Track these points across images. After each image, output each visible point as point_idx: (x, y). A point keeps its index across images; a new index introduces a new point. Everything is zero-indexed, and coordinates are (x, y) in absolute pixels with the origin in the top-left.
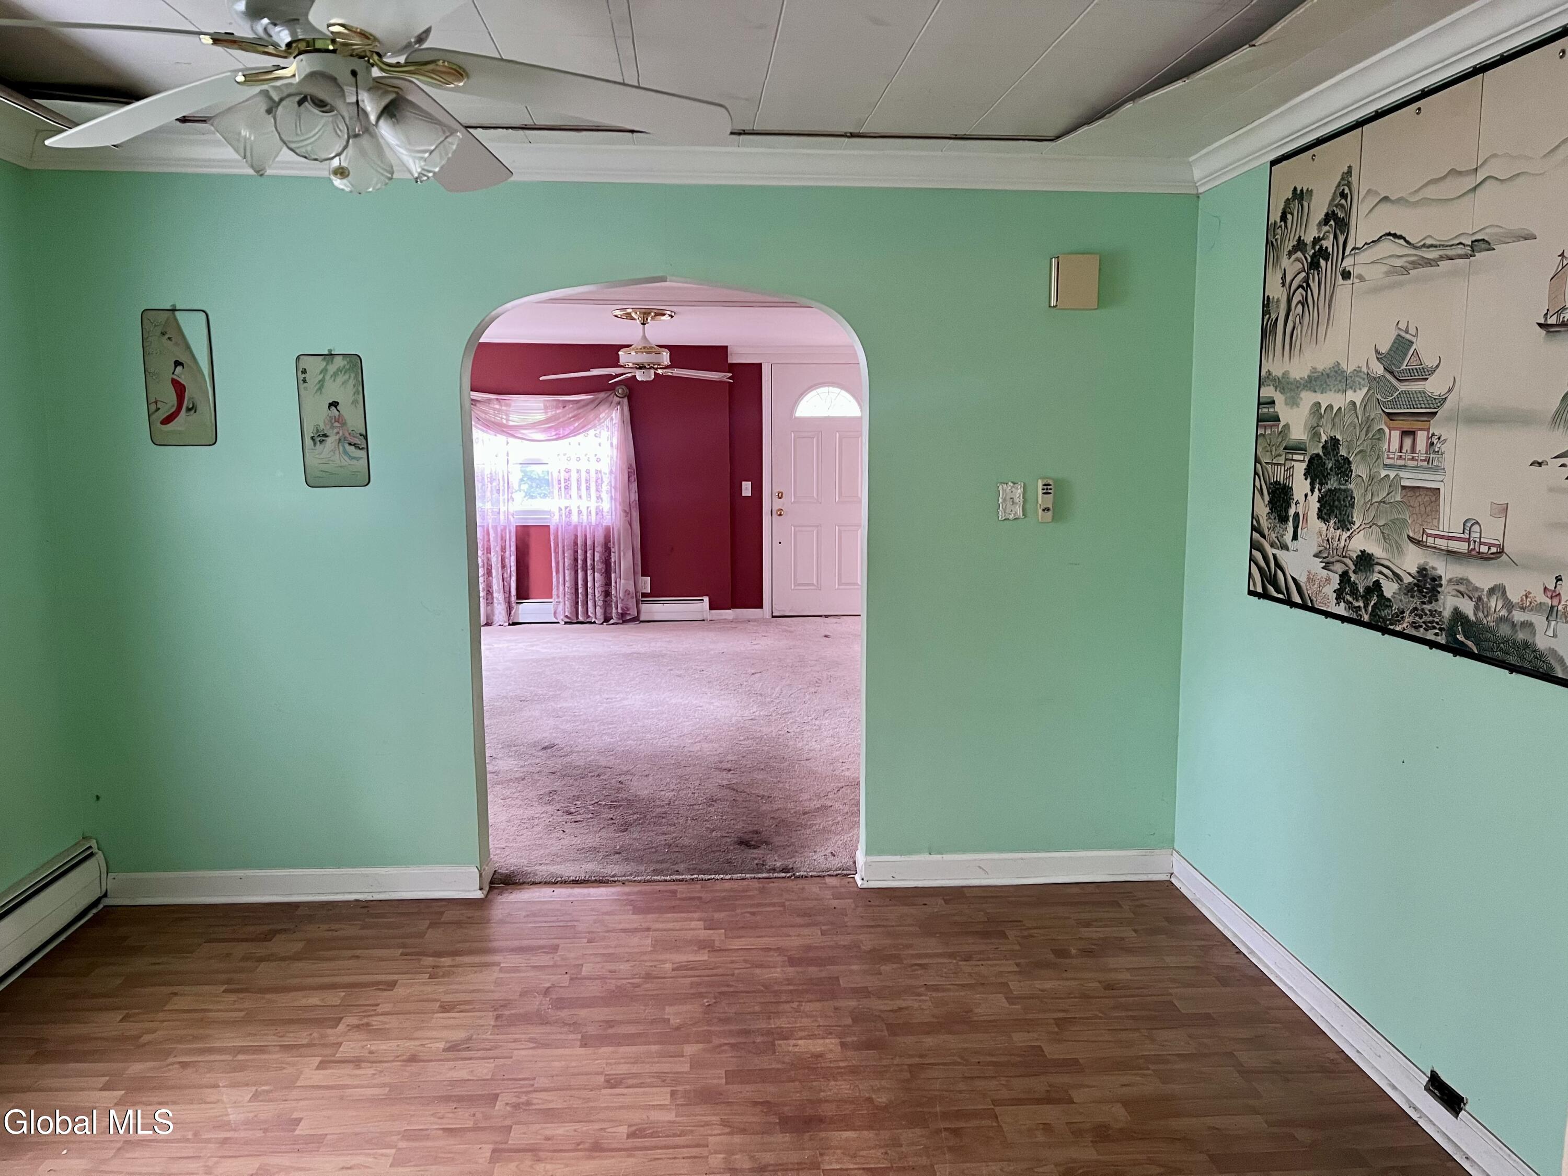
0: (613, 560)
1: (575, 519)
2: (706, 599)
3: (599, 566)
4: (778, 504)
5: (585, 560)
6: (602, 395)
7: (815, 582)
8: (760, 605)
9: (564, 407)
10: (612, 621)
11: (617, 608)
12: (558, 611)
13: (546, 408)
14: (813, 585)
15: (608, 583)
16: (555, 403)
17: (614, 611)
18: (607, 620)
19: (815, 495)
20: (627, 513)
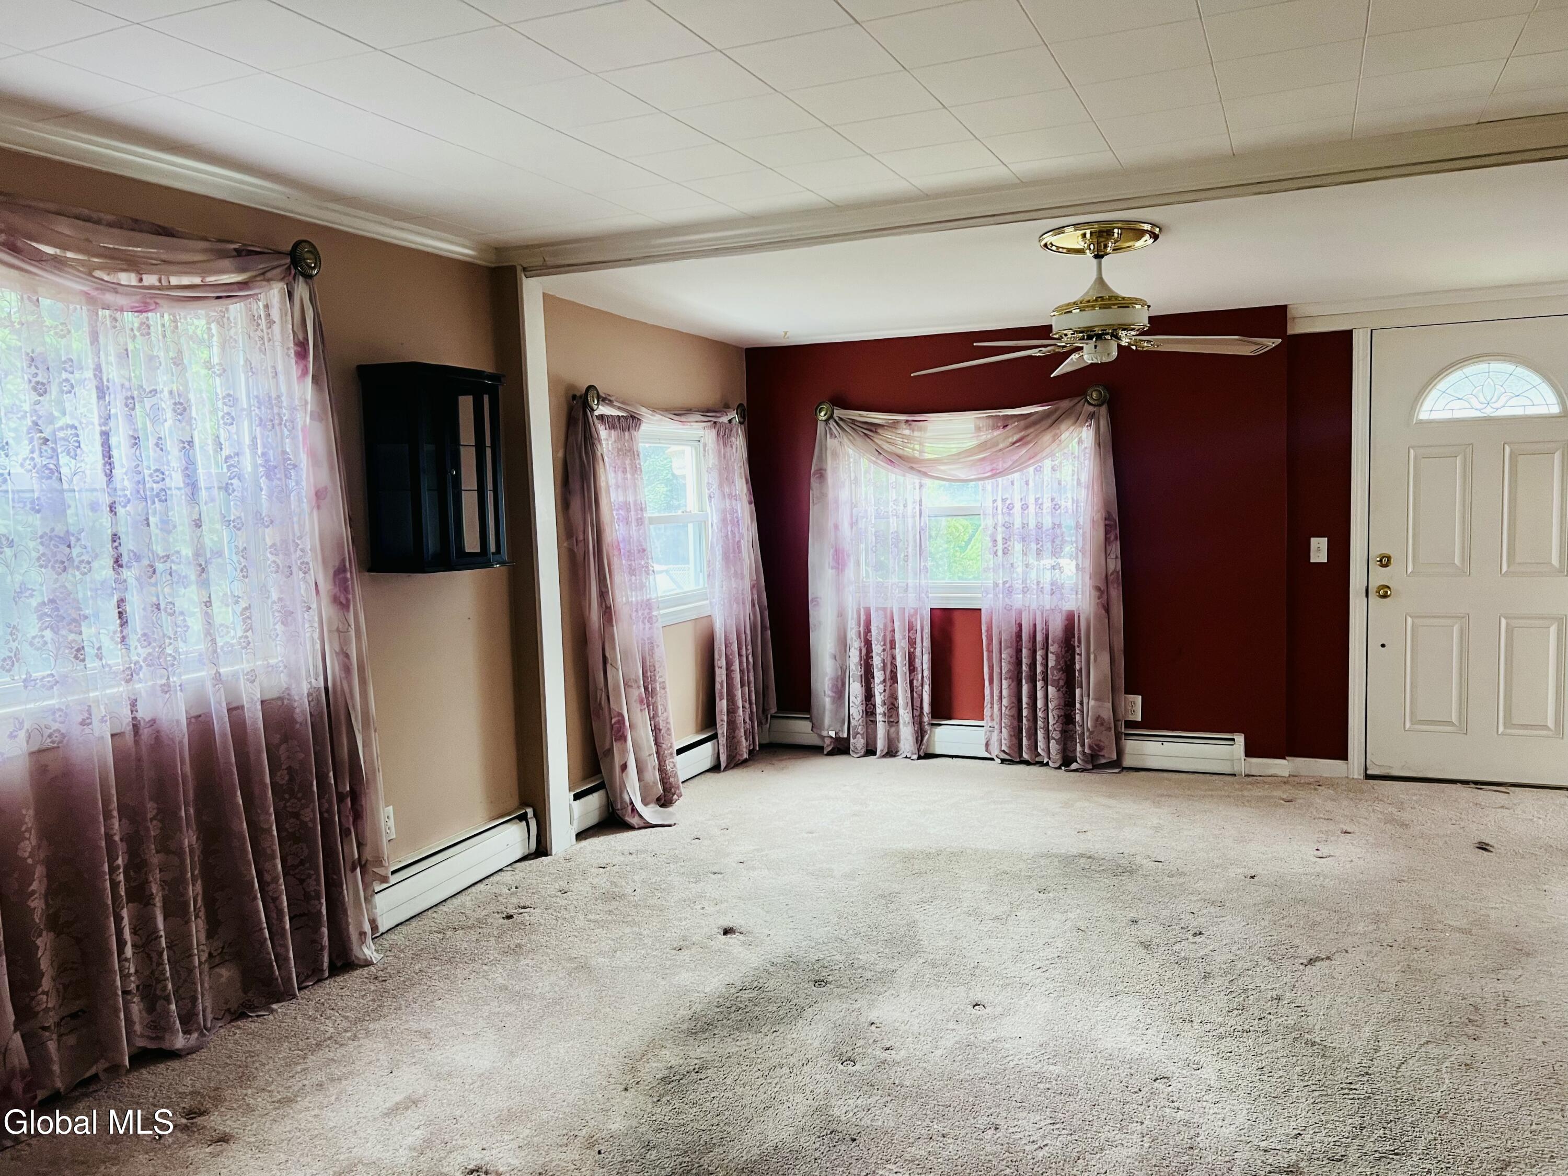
0: (1077, 667)
1: (1018, 600)
2: (1240, 739)
3: (1053, 675)
4: (1380, 576)
5: (1033, 666)
6: (1065, 404)
7: (1454, 719)
8: (1340, 752)
9: (1005, 427)
10: (1074, 766)
11: (1083, 745)
12: (991, 742)
13: (978, 429)
14: (1450, 723)
15: (1068, 703)
16: (991, 421)
17: (1079, 748)
18: (1067, 761)
19: (1457, 561)
20: (1102, 592)
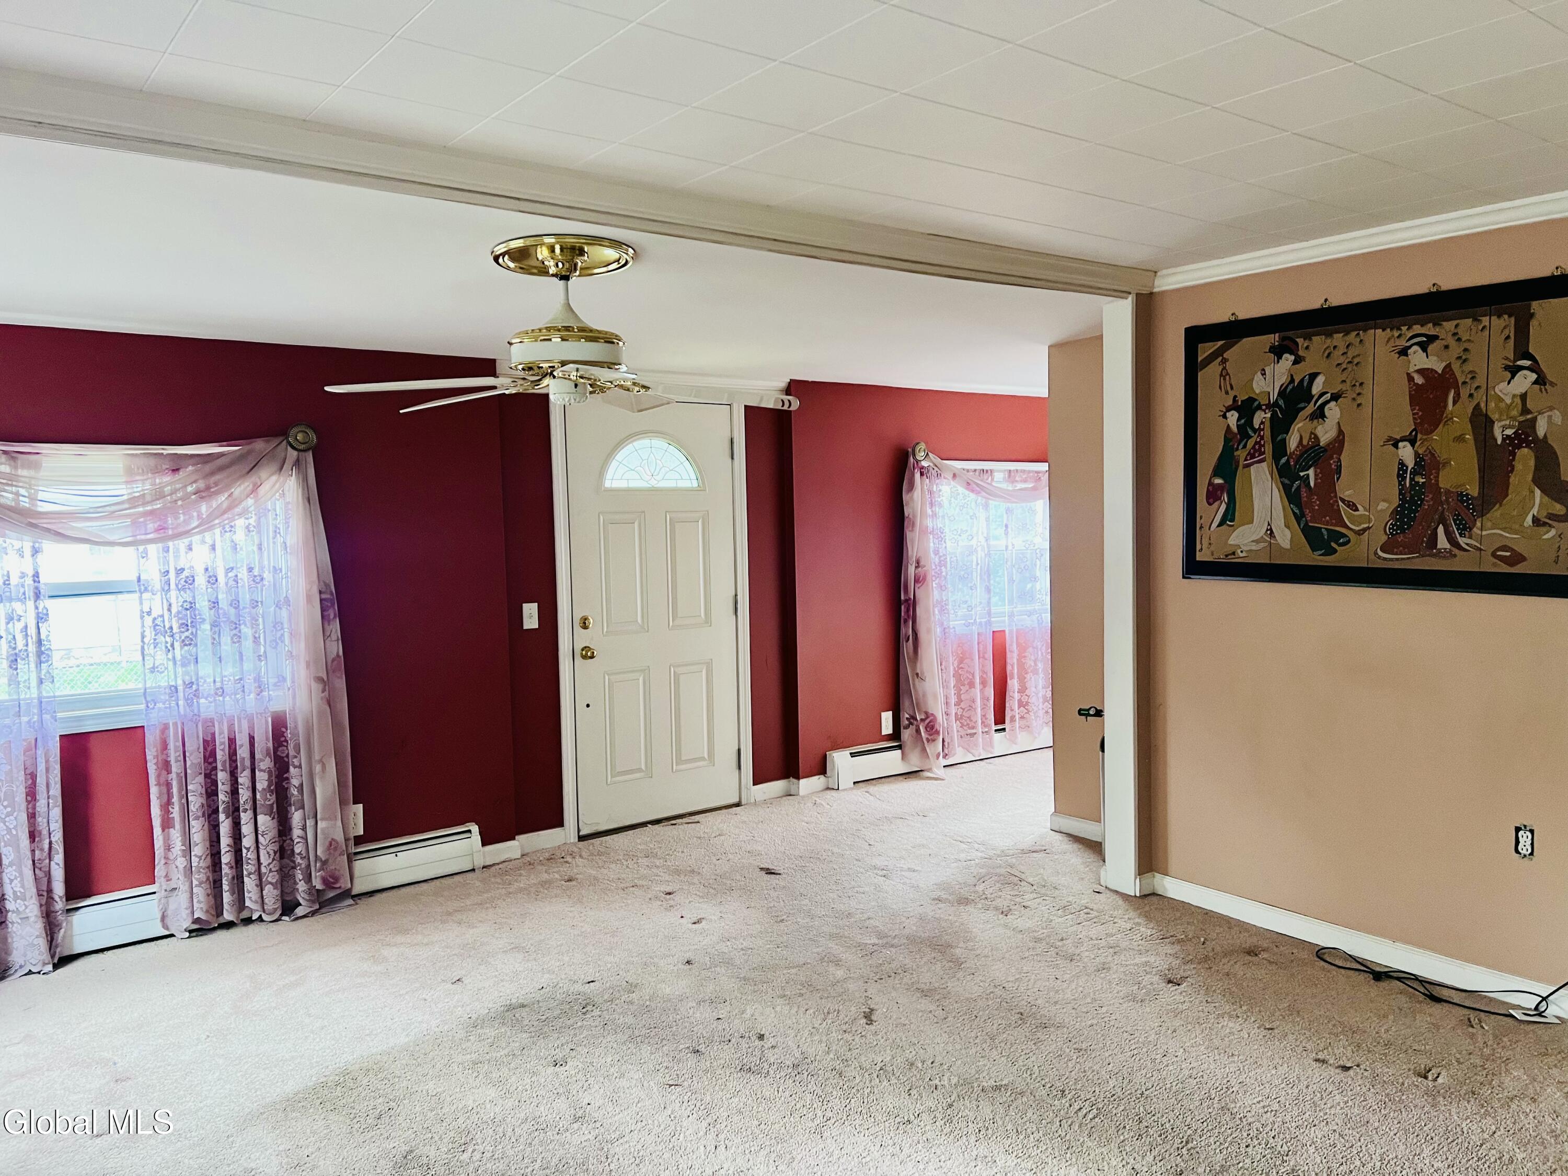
0: (295, 782)
1: (206, 707)
2: (475, 828)
3: (265, 799)
4: (583, 638)
5: (234, 792)
6: (259, 445)
7: (643, 767)
8: (558, 821)
9: (176, 470)
10: (300, 911)
11: (308, 878)
12: (169, 912)
13: (129, 471)
14: (640, 770)
15: (284, 829)
16: (152, 462)
17: (302, 886)
18: (288, 908)
19: (639, 621)
20: (325, 683)
